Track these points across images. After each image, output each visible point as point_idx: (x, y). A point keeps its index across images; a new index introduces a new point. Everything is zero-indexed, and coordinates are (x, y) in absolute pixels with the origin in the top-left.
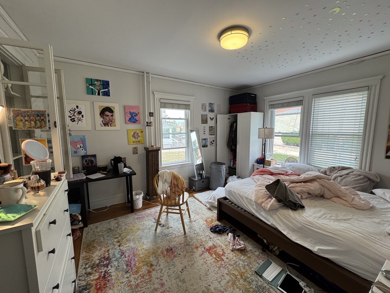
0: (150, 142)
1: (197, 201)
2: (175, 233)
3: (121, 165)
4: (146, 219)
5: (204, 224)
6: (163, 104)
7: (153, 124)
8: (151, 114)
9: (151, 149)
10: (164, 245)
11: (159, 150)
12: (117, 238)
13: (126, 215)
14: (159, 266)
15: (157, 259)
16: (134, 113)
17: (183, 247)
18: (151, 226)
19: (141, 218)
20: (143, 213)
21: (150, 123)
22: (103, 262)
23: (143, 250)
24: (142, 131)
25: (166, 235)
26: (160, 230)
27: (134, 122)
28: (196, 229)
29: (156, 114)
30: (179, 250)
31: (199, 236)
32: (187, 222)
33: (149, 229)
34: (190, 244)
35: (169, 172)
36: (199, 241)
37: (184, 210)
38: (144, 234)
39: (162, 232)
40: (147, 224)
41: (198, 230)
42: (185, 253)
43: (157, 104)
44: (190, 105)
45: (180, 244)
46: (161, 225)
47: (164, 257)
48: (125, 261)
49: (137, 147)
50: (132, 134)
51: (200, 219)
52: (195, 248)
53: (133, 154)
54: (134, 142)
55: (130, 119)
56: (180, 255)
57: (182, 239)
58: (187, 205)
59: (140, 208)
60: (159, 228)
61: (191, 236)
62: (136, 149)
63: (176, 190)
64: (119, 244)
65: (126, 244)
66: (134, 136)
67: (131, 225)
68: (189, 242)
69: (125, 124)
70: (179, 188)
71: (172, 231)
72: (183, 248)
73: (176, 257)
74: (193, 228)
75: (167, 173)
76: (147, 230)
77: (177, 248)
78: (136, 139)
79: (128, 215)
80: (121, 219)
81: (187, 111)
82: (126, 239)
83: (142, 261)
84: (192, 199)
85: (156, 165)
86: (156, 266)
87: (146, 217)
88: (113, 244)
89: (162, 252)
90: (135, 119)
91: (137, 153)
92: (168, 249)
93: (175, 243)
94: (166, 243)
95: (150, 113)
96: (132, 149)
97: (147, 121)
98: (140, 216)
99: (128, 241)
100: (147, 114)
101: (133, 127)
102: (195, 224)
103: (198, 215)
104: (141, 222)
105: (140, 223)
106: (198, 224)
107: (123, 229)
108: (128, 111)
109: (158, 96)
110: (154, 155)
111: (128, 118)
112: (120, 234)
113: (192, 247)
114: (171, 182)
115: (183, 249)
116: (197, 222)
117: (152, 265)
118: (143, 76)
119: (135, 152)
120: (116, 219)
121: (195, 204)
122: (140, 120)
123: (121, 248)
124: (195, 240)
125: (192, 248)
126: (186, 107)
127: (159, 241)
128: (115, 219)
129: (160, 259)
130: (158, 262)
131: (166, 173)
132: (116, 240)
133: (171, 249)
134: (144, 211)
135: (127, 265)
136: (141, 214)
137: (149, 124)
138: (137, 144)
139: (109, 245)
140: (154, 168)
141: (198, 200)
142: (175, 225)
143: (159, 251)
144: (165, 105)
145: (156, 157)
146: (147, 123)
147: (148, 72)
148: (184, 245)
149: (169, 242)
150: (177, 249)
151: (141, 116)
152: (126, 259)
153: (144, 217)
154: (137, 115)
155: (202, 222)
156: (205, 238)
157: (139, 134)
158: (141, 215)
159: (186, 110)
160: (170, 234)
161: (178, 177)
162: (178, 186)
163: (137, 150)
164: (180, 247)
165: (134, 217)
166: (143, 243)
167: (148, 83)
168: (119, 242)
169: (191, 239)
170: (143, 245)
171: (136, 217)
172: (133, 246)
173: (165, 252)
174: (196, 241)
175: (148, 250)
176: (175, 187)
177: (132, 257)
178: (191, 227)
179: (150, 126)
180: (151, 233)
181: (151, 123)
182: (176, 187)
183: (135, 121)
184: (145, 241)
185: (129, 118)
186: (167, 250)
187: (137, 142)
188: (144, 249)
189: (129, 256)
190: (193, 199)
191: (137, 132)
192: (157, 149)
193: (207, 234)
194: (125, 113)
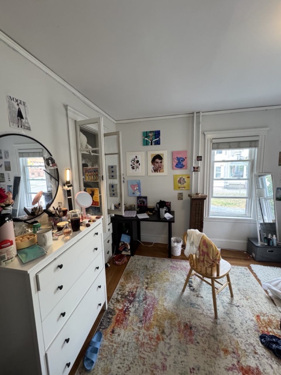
0: (197, 189)
1: (252, 277)
2: (204, 308)
4: (179, 272)
5: (252, 320)
7: (201, 169)
8: (199, 158)
9: (195, 198)
10: (185, 315)
11: (205, 199)
12: (147, 278)
13: (163, 259)
14: (170, 339)
15: (172, 327)
16: (181, 158)
17: (206, 335)
18: (181, 283)
19: (175, 268)
20: (179, 263)
22: (130, 297)
23: (162, 306)
24: (188, 176)
25: (192, 305)
26: (188, 293)
27: (181, 168)
28: (235, 320)
29: (206, 159)
30: (200, 336)
31: (237, 335)
32: (225, 301)
33: (178, 285)
34: (218, 338)
36: (233, 343)
38: (170, 288)
39: (188, 297)
40: (178, 279)
41: (237, 324)
42: (206, 346)
43: (209, 145)
45: (204, 328)
46: (191, 288)
47: (179, 331)
48: (144, 307)
49: (182, 193)
50: (178, 179)
51: (248, 308)
52: (223, 350)
53: (178, 199)
54: (179, 188)
55: (177, 164)
56: (197, 344)
57: (208, 323)
58: (229, 280)
59: (178, 256)
60: (187, 289)
61: (224, 326)
62: (181, 195)
63: (205, 259)
64: (147, 286)
65: (152, 290)
66: (179, 182)
67: (163, 272)
68: (218, 335)
69: (172, 170)
70: (210, 259)
71: (200, 303)
73: (192, 343)
74: (230, 316)
75: (196, 235)
76: (174, 285)
77: (198, 331)
78: (182, 185)
79: (165, 259)
80: (158, 261)
82: (154, 284)
83: (157, 321)
85: (200, 215)
86: (167, 336)
87: (179, 269)
88: (143, 284)
89: (179, 323)
90: (182, 165)
91: (182, 199)
92: (187, 324)
93: (198, 323)
94: (188, 313)
96: (177, 194)
98: (175, 266)
99: (155, 287)
100: (195, 158)
101: (179, 172)
102: (237, 311)
103: (247, 300)
104: (173, 272)
106: (241, 314)
107: (155, 272)
108: (175, 156)
109: (209, 136)
110: (198, 203)
111: (175, 164)
112: (151, 277)
113: (220, 345)
114: (199, 247)
115: (205, 338)
116: (240, 309)
117: (163, 332)
118: (193, 117)
119: (180, 197)
120: (154, 259)
121: (247, 280)
122: (187, 165)
123: (146, 292)
124: (227, 338)
125: (218, 346)
127: (182, 307)
129: (174, 331)
130: (170, 334)
132: (146, 280)
133: (191, 328)
134: (181, 261)
135: (144, 314)
136: (176, 263)
138: (182, 190)
139: (140, 282)
140: (197, 218)
141: (256, 277)
142: (207, 297)
143: (177, 321)
144: (218, 146)
145: (201, 206)
147: (198, 111)
148: (209, 334)
149: (192, 315)
150: (198, 333)
151: (188, 161)
152: (146, 306)
153: (177, 268)
154: (184, 160)
155: (249, 315)
156: (245, 346)
157: (186, 180)
158: (176, 264)
160: (197, 306)
162: (208, 255)
163: (182, 196)
164: (203, 332)
165: (169, 264)
166: (166, 298)
167: (198, 123)
168: (147, 284)
169: (222, 330)
170: (164, 301)
171: (171, 264)
172: (156, 297)
173: (182, 327)
174: (229, 341)
175: (166, 310)
176: (204, 255)
177: (150, 308)
178: (228, 312)
180: (177, 291)
182: (206, 255)
183: (182, 166)
184: (168, 298)
185: (176, 163)
186: (186, 325)
187: (183, 188)
188: (164, 306)
189: (149, 305)
191: (183, 177)
192: (202, 197)
193: (252, 342)
194: (173, 159)
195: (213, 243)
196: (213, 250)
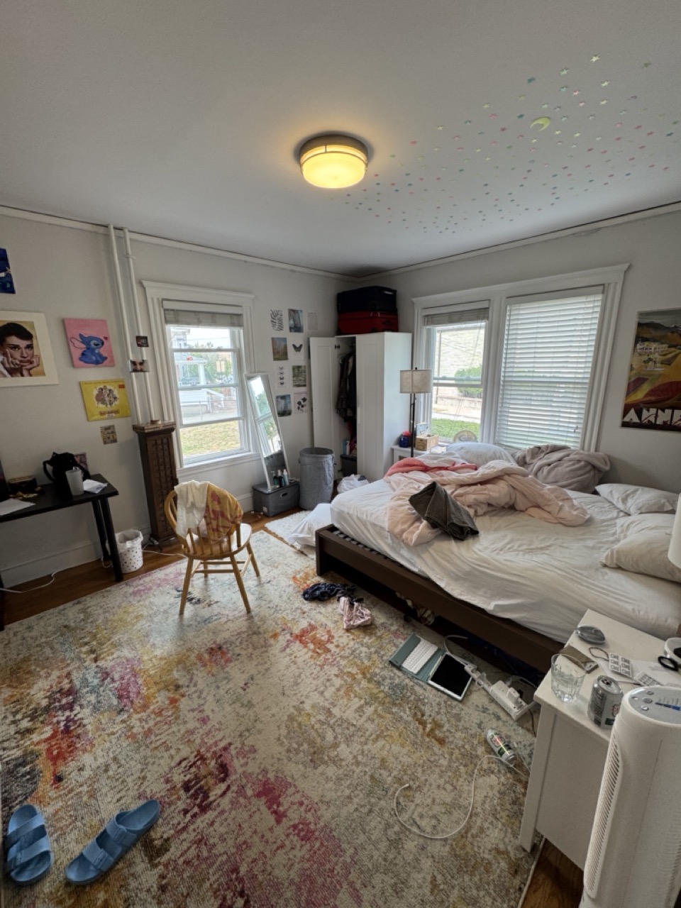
0: (148, 411)
1: (273, 539)
2: (227, 612)
3: (74, 475)
4: (155, 593)
5: (290, 586)
6: (172, 312)
7: (150, 365)
8: (142, 341)
9: (152, 430)
10: (203, 640)
11: (172, 430)
12: (86, 644)
13: (104, 590)
14: (195, 685)
15: (189, 671)
16: (92, 338)
17: (245, 639)
18: (169, 606)
19: (144, 590)
20: (147, 579)
21: (141, 364)
22: (59, 701)
23: (154, 660)
24: (121, 383)
25: (207, 621)
26: (192, 611)
27: (97, 363)
28: (272, 598)
29: (155, 340)
30: (237, 646)
31: (280, 612)
32: (251, 586)
33: (165, 612)
34: (261, 630)
35: (201, 486)
36: (279, 622)
37: (243, 562)
38: (154, 626)
39: (196, 615)
40: (160, 604)
41: (276, 601)
42: (250, 650)
44: (240, 315)
45: (238, 634)
46: (194, 601)
47: (205, 665)
48: (113, 689)
49: (113, 426)
50: (95, 392)
51: (281, 576)
52: (272, 637)
53: (105, 443)
54: (102, 414)
55: (83, 354)
56: (239, 657)
57: (242, 624)
58: (250, 551)
59: (138, 568)
60: (189, 608)
61: (262, 614)
62: (110, 431)
63: (220, 524)
64: (93, 656)
65: (112, 654)
66: (100, 398)
67: (120, 611)
68: (259, 628)
69: (72, 368)
70: (227, 519)
71: (219, 611)
72: (247, 641)
73: (231, 661)
74: (265, 598)
75: (196, 488)
76: (159, 616)
77: (232, 643)
78: (109, 406)
79: (109, 588)
80: (94, 602)
81: (236, 330)
82: (110, 642)
83: (156, 683)
84: (261, 535)
85: (168, 466)
86: (188, 686)
87: (154, 588)
88: (79, 659)
89: (200, 658)
90: (99, 355)
91: (115, 441)
92: (212, 649)
93: (227, 635)
94: (206, 636)
95: (138, 338)
96: (99, 431)
97: (132, 358)
98: (141, 588)
99: (117, 645)
100: (130, 340)
101: (94, 375)
102: (271, 588)
103: (277, 568)
104: (144, 600)
105: (142, 603)
106: (276, 588)
107: (100, 621)
108: (75, 332)
109: (154, 292)
110: (159, 442)
111: (77, 353)
112: (94, 636)
113: (266, 636)
114: (207, 506)
115: (245, 643)
116: (273, 583)
117: (178, 687)
118: (107, 236)
119: (109, 438)
120: (79, 603)
121: (269, 546)
122: (112, 357)
123: (100, 665)
124: (271, 622)
125: (265, 638)
126: (233, 320)
127: (190, 634)
128: (76, 601)
129: (195, 672)
130: (191, 679)
131: (194, 489)
132: (85, 649)
133: (220, 648)
134: (150, 575)
135: (120, 697)
136: (141, 582)
137: (139, 367)
138: (111, 418)
139: (69, 661)
140: (163, 474)
141: (276, 536)
142: (224, 597)
143: (193, 657)
144: (177, 316)
145: (166, 447)
146: (134, 363)
147: (119, 225)
148: (248, 636)
149: (214, 633)
150: (233, 646)
151: (114, 347)
152: (116, 685)
153: (150, 589)
154: (103, 343)
155: (285, 582)
156: (292, 614)
157: (116, 392)
158: (142, 584)
159: (233, 328)
160: (215, 618)
161: (223, 494)
162: (223, 515)
163: (113, 432)
164: (239, 640)
165: (126, 592)
166: (154, 644)
167: (125, 257)
168: (92, 651)
169: (263, 620)
170: (153, 649)
171: (131, 590)
172: (130, 656)
173: (207, 656)
174: (274, 623)
175: (165, 659)
176: (218, 518)
177: (129, 679)
178: (261, 596)
179: (142, 371)
180: (170, 621)
181: (145, 364)
182: (220, 518)
183: (99, 359)
184: (158, 641)
185: (80, 352)
186: (211, 651)
187: (112, 412)
188: (156, 656)
189: (122, 678)
190: (263, 534)
191: (109, 387)
192: (166, 427)
193: (297, 605)
195: (227, 493)
196: (230, 503)
